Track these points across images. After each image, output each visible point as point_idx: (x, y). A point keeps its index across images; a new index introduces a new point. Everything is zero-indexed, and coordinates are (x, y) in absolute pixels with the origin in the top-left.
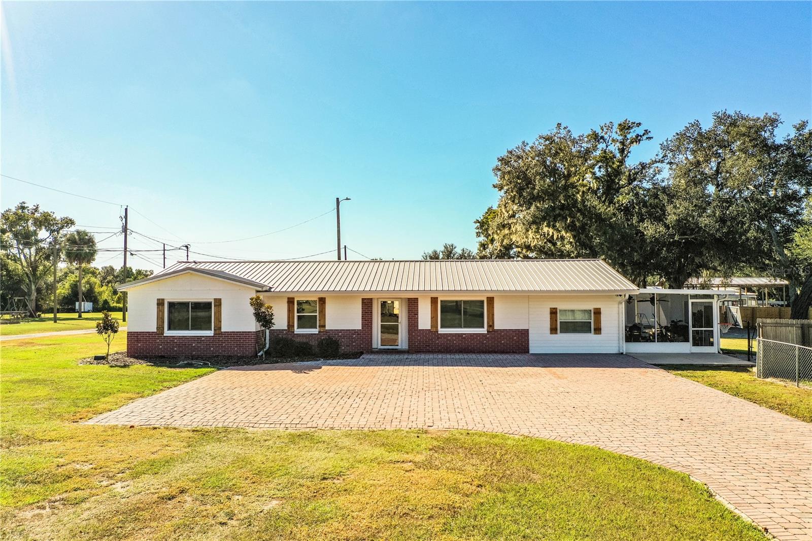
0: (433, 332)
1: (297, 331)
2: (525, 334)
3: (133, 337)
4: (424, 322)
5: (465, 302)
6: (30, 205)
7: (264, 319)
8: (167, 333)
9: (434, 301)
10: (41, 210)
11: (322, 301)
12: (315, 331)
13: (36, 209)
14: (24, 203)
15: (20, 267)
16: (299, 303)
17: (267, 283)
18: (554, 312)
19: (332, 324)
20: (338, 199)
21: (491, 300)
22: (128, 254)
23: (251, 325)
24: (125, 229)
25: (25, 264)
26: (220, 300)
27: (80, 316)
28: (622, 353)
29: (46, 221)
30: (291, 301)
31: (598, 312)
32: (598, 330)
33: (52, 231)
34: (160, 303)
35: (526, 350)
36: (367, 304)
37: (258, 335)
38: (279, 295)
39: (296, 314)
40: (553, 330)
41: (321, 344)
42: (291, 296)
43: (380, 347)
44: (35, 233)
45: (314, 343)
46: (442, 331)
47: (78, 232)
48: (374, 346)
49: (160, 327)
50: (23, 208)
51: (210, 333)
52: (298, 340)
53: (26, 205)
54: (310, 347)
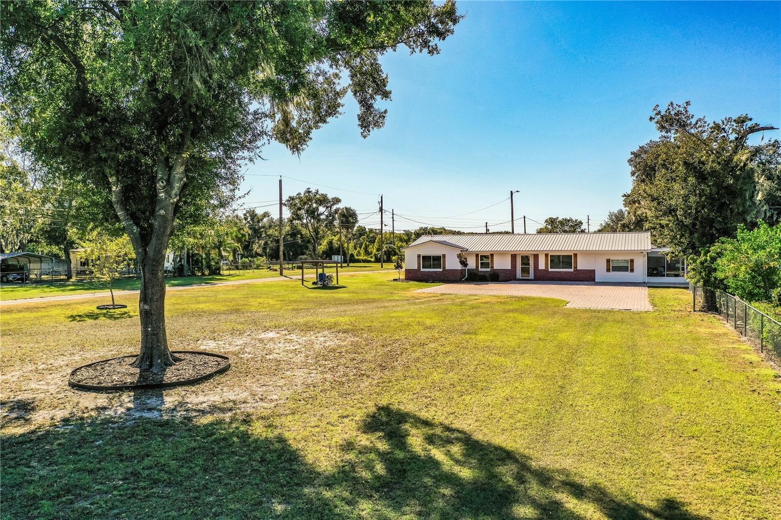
0: (546, 271)
1: (480, 269)
2: (594, 271)
3: (408, 272)
4: (542, 266)
5: (563, 256)
6: (313, 190)
7: (464, 263)
8: (422, 270)
9: (547, 255)
10: (320, 192)
11: (492, 255)
12: (489, 270)
13: (317, 192)
14: (309, 188)
15: (308, 232)
16: (482, 256)
17: (466, 246)
18: (608, 261)
19: (497, 266)
20: (512, 192)
21: (575, 255)
22: (383, 225)
23: (459, 267)
24: (381, 210)
25: (311, 230)
26: (445, 255)
27: (348, 265)
28: (645, 282)
29: (323, 200)
30: (477, 255)
31: (632, 261)
32: (632, 270)
33: (327, 207)
34: (419, 256)
35: (594, 280)
36: (514, 257)
37: (462, 271)
38: (471, 253)
39: (480, 262)
40: (608, 270)
41: (490, 275)
42: (477, 253)
43: (521, 278)
44: (317, 209)
45: (487, 275)
46: (550, 270)
47: (346, 209)
48: (518, 277)
49: (419, 267)
50: (309, 192)
51: (441, 270)
52: (480, 274)
53: (310, 190)
54: (486, 277)
